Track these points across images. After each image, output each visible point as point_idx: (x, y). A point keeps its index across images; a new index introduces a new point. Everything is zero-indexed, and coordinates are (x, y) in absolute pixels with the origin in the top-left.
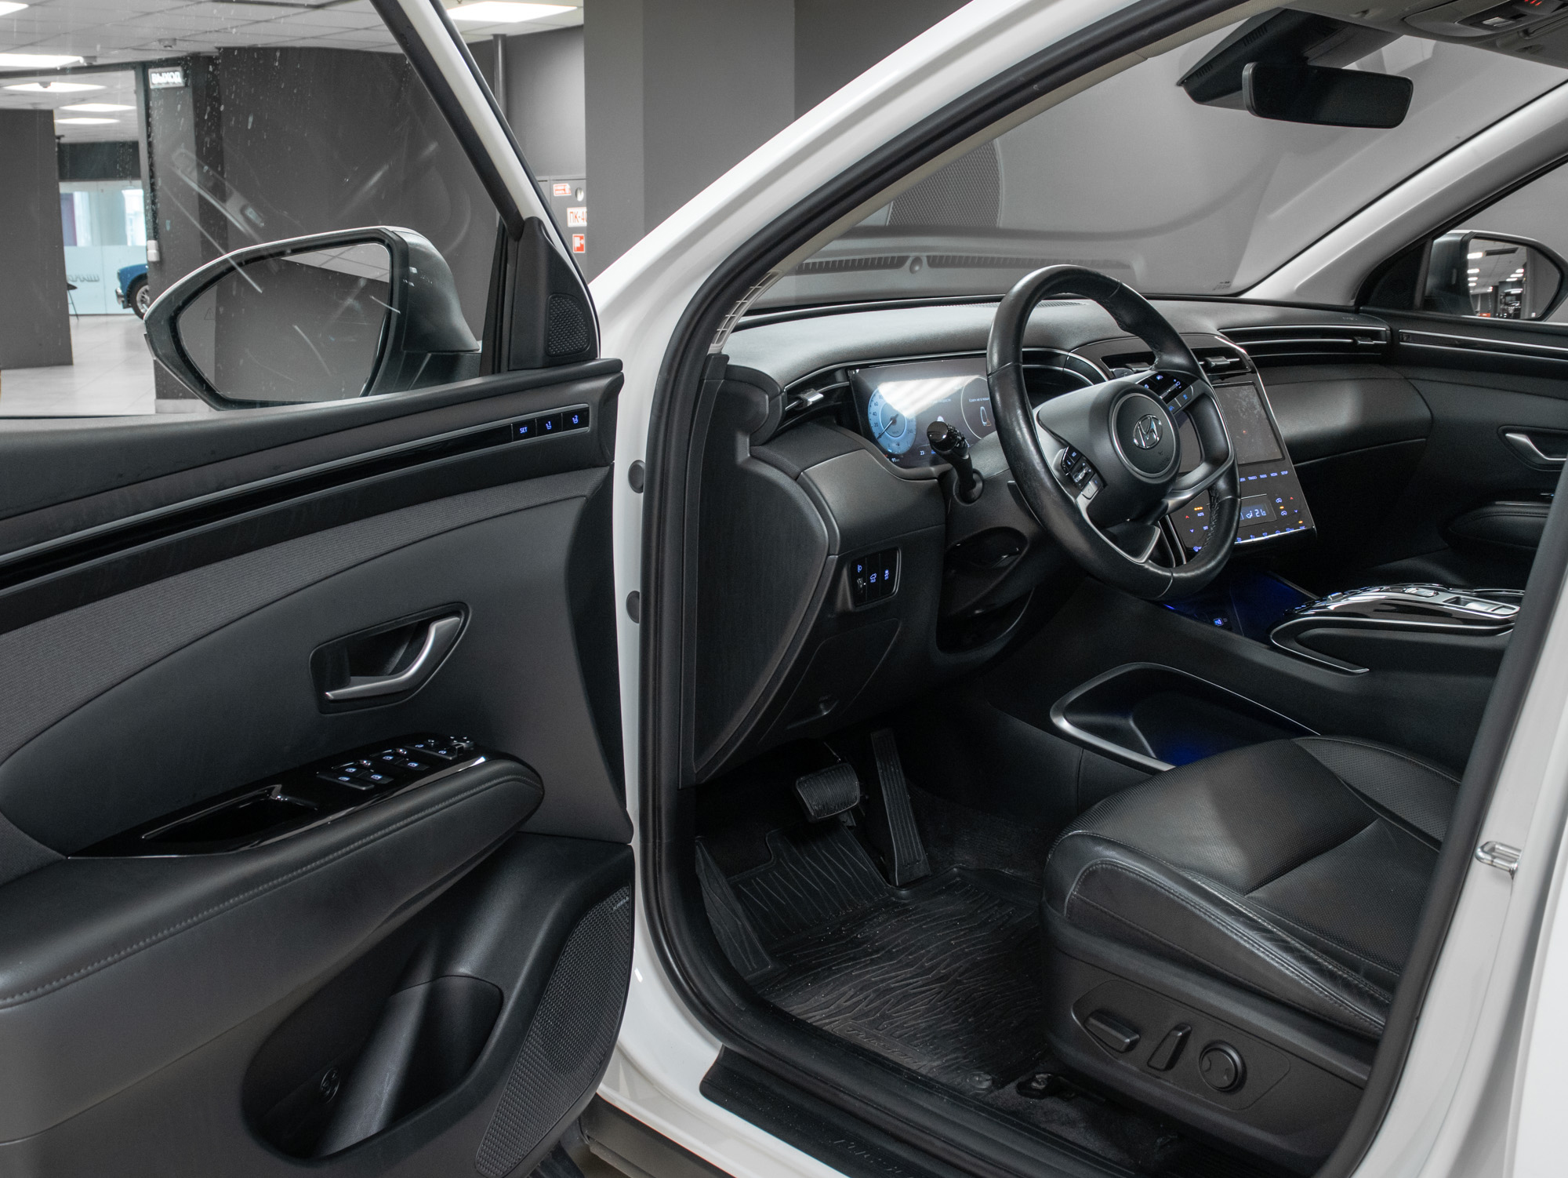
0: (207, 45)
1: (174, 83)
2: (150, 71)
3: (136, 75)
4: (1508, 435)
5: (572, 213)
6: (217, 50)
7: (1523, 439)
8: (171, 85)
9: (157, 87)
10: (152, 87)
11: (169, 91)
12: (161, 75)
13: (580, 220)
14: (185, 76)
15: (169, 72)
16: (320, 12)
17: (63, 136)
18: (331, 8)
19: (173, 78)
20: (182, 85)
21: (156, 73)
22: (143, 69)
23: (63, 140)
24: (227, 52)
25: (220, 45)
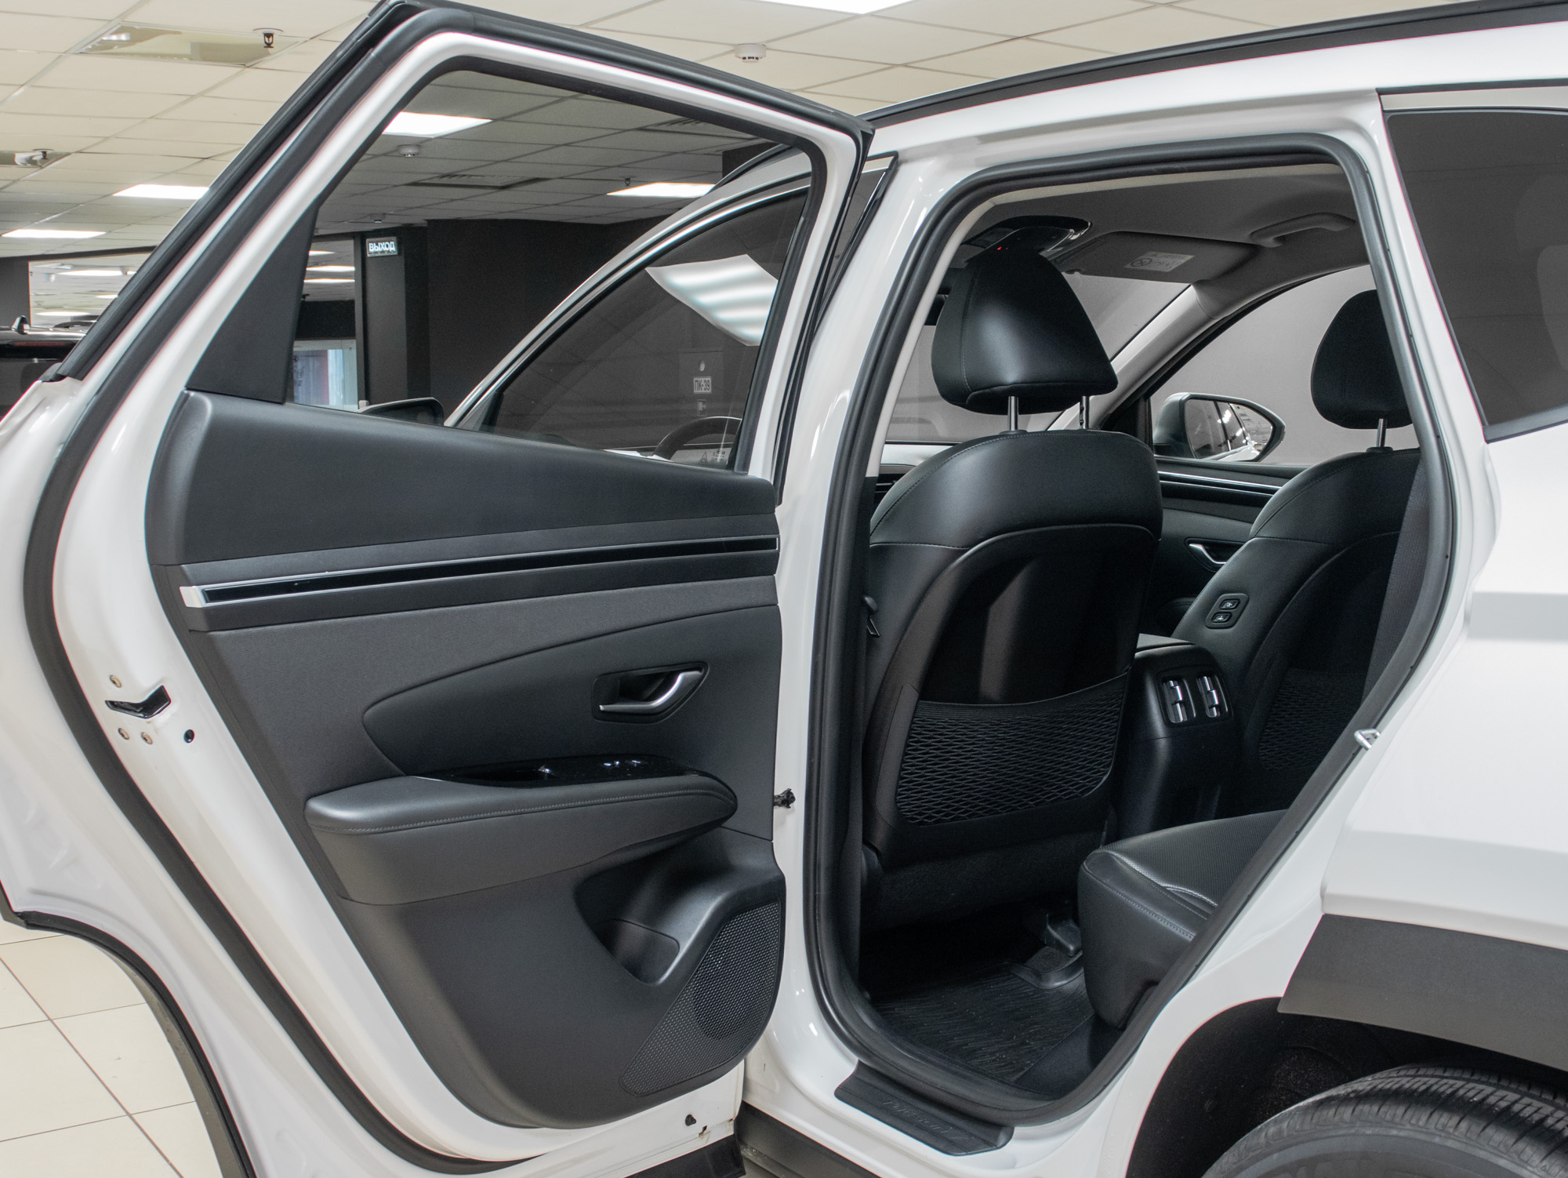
0: (418, 218)
1: (389, 251)
2: (367, 240)
3: (355, 244)
4: (1191, 545)
5: (696, 381)
6: (426, 222)
7: (1199, 547)
8: (386, 254)
9: (373, 255)
10: (369, 255)
11: (384, 259)
12: (377, 245)
13: (703, 388)
14: (399, 245)
15: (385, 242)
16: (505, 192)
17: (308, 295)
18: (519, 188)
19: (389, 247)
20: (396, 253)
21: (373, 243)
22: (361, 239)
23: (308, 299)
24: (434, 223)
25: (428, 218)
